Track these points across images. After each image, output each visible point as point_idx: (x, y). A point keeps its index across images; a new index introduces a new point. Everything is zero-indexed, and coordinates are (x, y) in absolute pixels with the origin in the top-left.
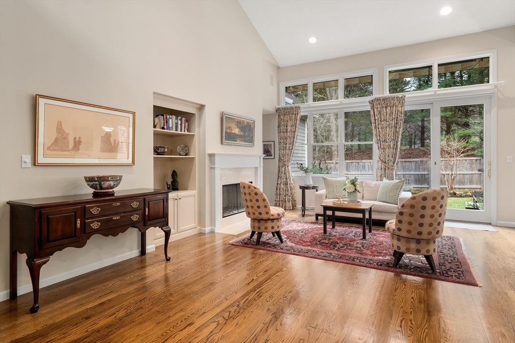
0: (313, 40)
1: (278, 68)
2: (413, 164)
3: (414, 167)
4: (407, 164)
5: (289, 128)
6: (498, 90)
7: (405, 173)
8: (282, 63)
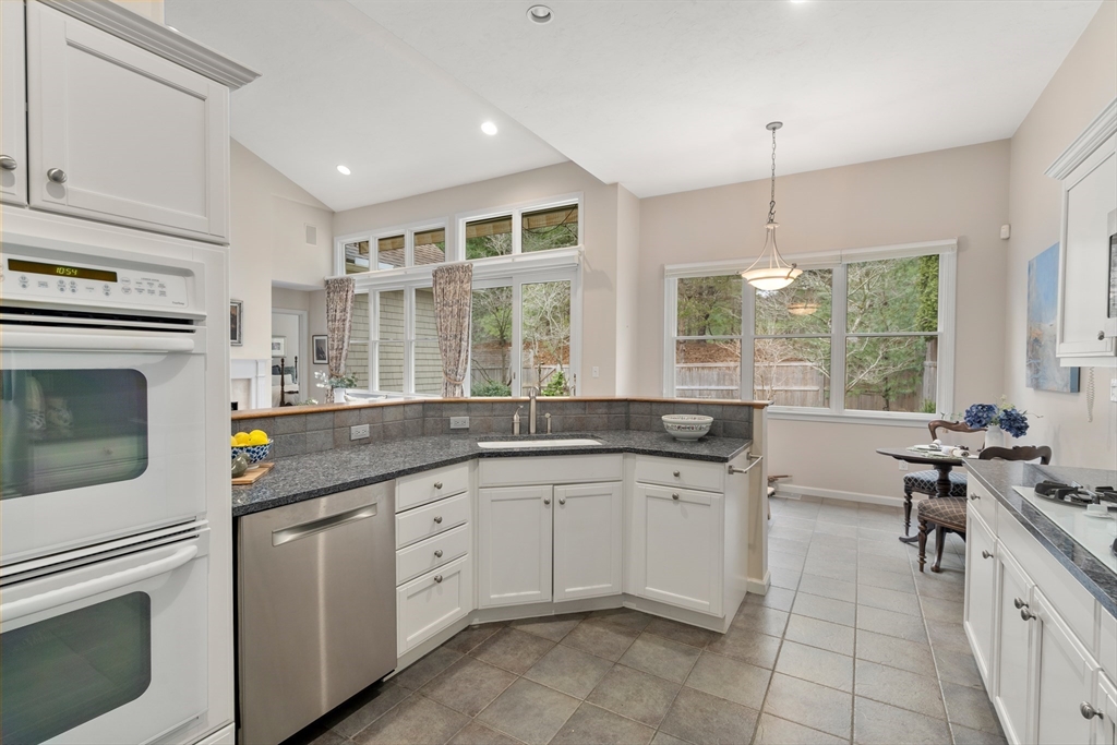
0: (344, 170)
1: (333, 213)
2: (715, 372)
3: (715, 377)
4: (706, 371)
5: (338, 314)
6: (584, 258)
7: (702, 388)
8: (335, 205)
